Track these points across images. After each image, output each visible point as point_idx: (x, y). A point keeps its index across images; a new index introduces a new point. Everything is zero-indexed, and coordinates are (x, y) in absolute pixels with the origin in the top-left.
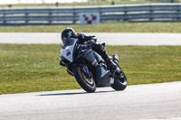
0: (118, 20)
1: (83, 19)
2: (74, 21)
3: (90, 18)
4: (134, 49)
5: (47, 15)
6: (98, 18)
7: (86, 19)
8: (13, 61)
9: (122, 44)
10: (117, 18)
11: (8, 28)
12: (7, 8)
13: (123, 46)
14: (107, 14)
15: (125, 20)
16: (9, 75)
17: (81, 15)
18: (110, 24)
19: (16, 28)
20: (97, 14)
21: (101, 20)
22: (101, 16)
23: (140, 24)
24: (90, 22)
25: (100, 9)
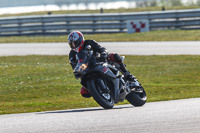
0: (169, 27)
1: (131, 26)
2: (121, 29)
3: (139, 26)
4: (187, 59)
5: (91, 23)
6: (147, 26)
7: (134, 26)
8: (53, 74)
9: (173, 54)
10: (168, 26)
11: (47, 37)
12: (47, 16)
13: (175, 56)
14: (157, 20)
15: (177, 27)
16: (48, 90)
17: (128, 22)
18: (160, 32)
19: (57, 37)
20: (146, 21)
21: (150, 28)
22: (150, 23)
23: (193, 31)
24: (138, 30)
25: (149, 15)
